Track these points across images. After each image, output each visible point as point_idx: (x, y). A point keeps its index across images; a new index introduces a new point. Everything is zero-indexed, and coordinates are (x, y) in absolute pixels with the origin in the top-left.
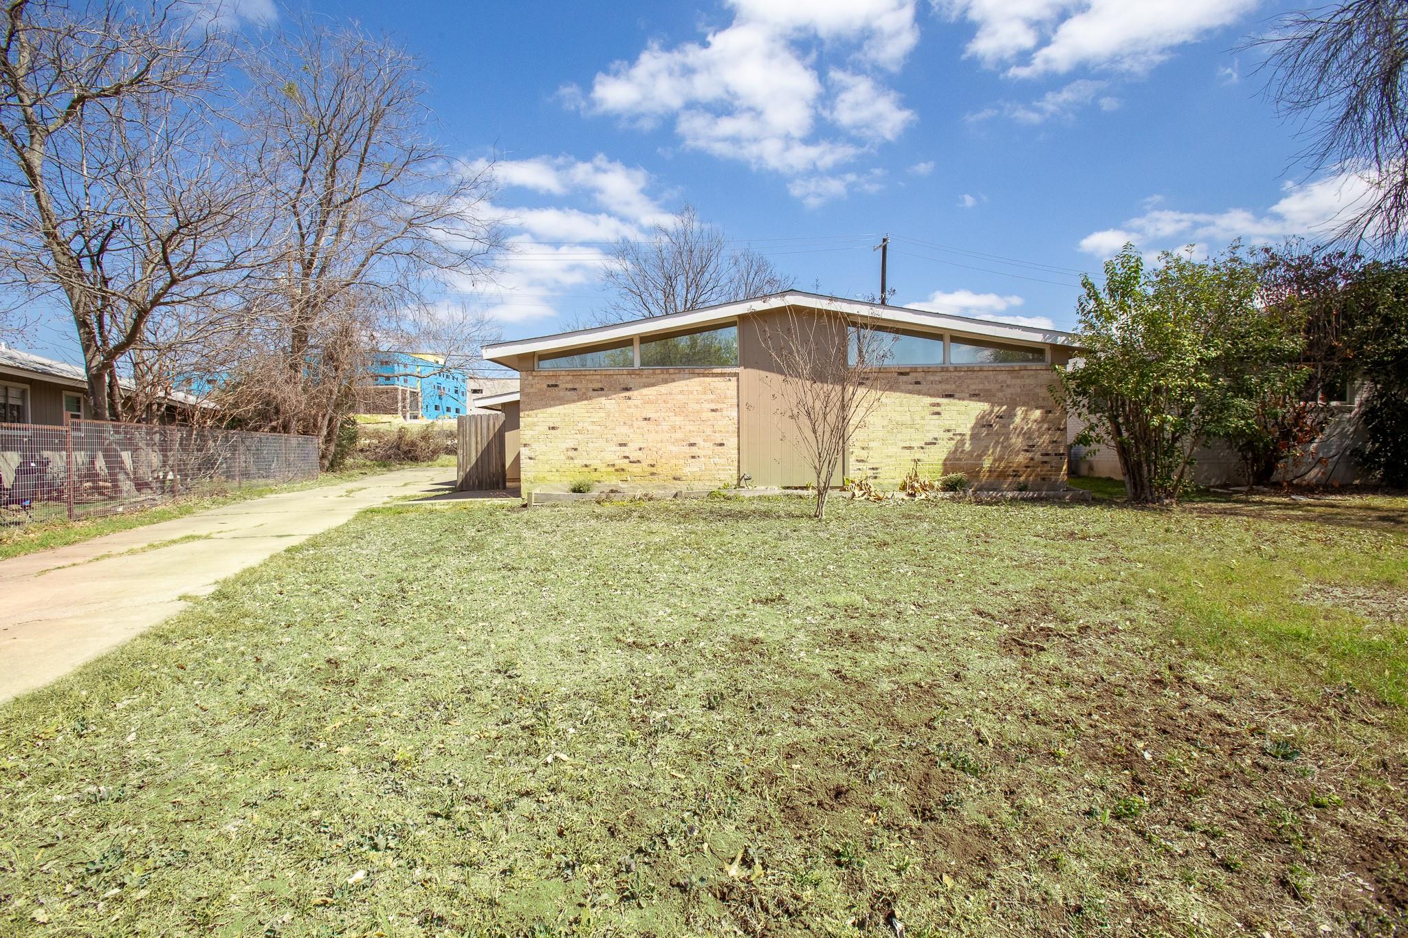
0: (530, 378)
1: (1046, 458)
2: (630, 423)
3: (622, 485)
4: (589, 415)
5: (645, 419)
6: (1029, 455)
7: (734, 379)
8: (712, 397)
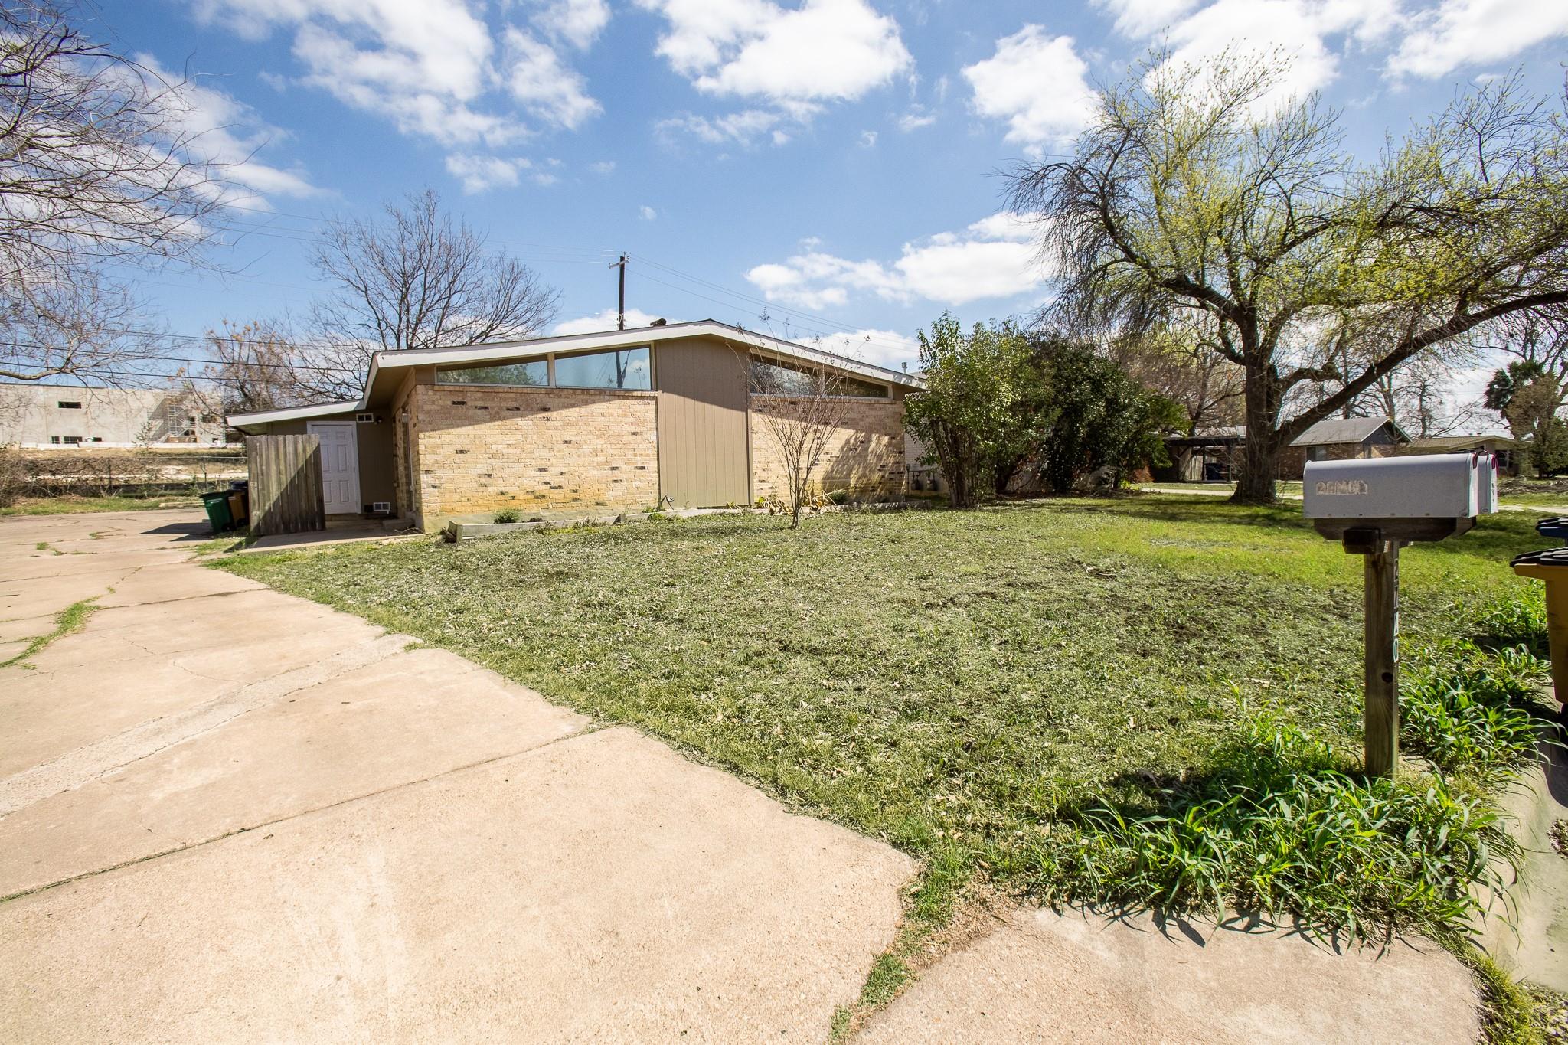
0: (430, 393)
1: (892, 476)
2: (550, 445)
3: (544, 514)
4: (501, 436)
5: (566, 442)
6: (881, 473)
7: (653, 402)
8: (632, 420)
